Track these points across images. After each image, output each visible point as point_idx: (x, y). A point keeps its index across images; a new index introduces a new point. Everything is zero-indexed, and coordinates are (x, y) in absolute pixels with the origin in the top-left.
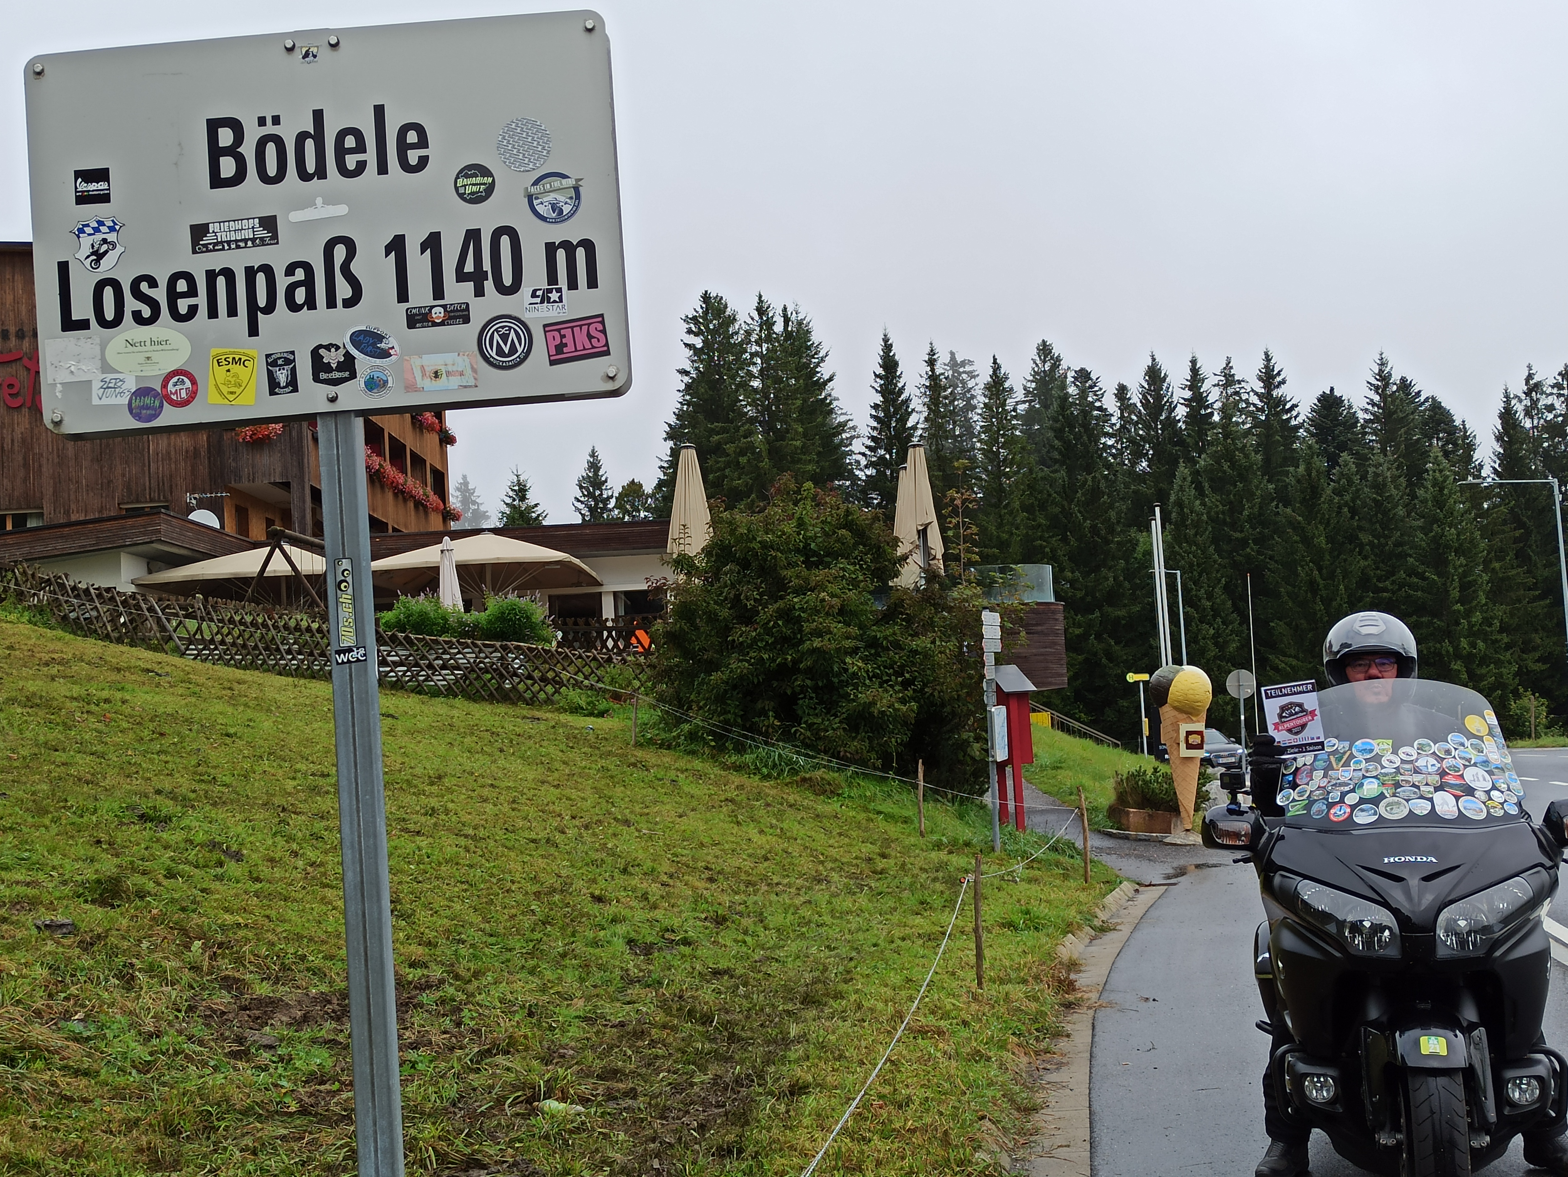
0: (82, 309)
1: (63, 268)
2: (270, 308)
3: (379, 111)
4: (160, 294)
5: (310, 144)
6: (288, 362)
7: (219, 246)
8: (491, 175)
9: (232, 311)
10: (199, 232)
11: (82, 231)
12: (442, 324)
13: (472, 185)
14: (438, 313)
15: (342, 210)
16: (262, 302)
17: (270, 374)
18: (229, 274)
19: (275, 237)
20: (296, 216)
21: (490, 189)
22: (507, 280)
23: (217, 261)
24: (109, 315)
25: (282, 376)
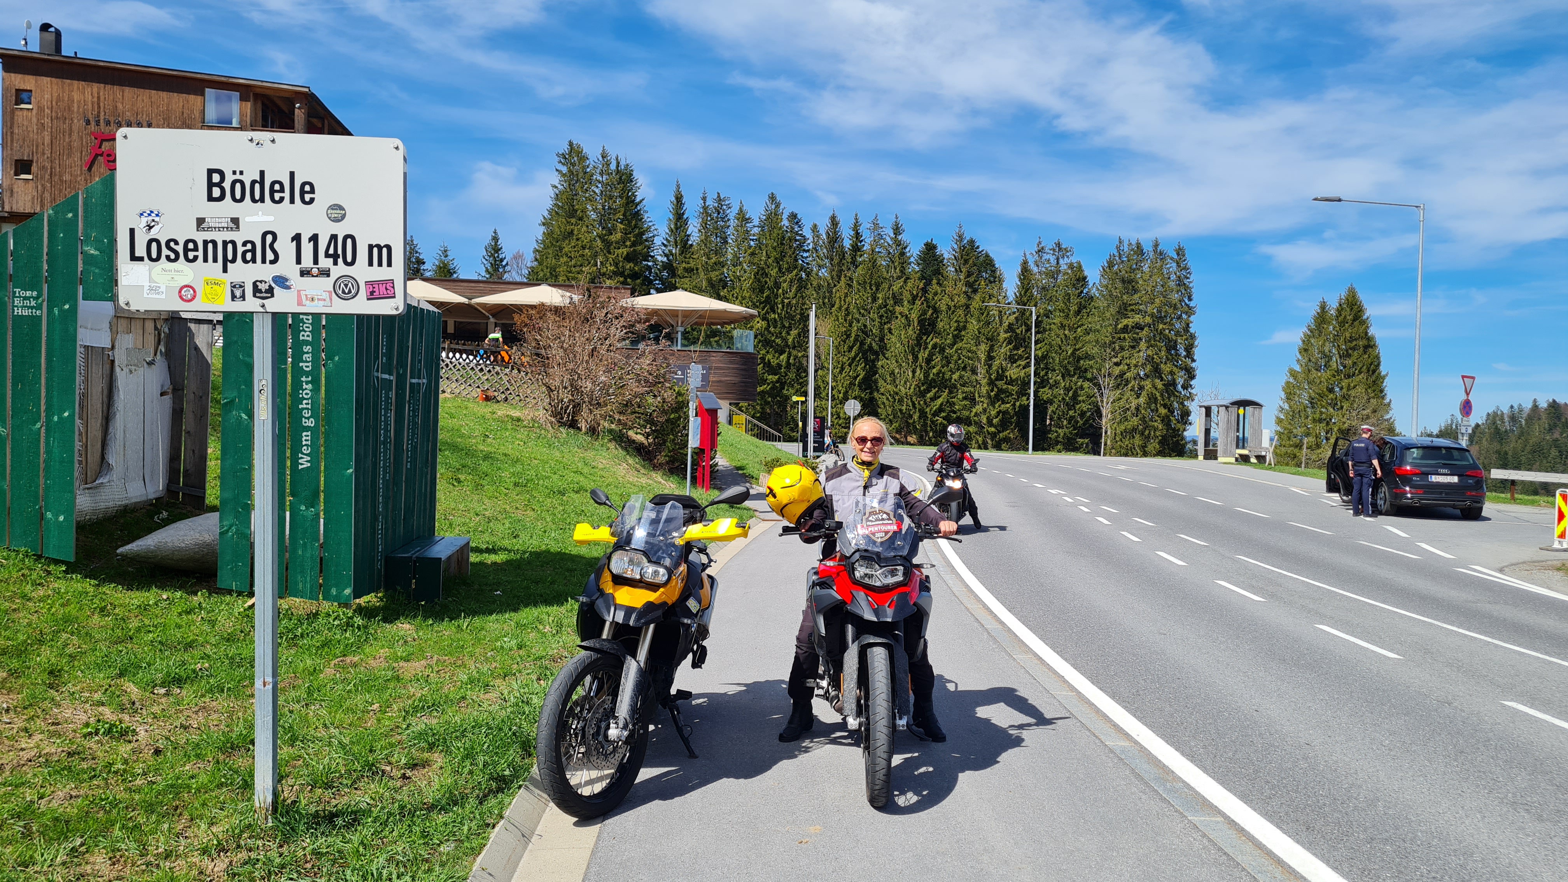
0: (141, 251)
1: (132, 231)
2: (234, 261)
3: (292, 174)
4: (180, 249)
5: (257, 186)
6: (241, 286)
7: (209, 229)
8: (344, 209)
9: (215, 260)
10: (200, 221)
11: (142, 214)
12: (317, 276)
13: (336, 213)
14: (315, 271)
15: (271, 218)
16: (230, 257)
17: (232, 291)
18: (214, 243)
19: (238, 227)
20: (248, 219)
21: (343, 217)
22: (349, 259)
23: (209, 236)
24: (154, 255)
25: (238, 293)
